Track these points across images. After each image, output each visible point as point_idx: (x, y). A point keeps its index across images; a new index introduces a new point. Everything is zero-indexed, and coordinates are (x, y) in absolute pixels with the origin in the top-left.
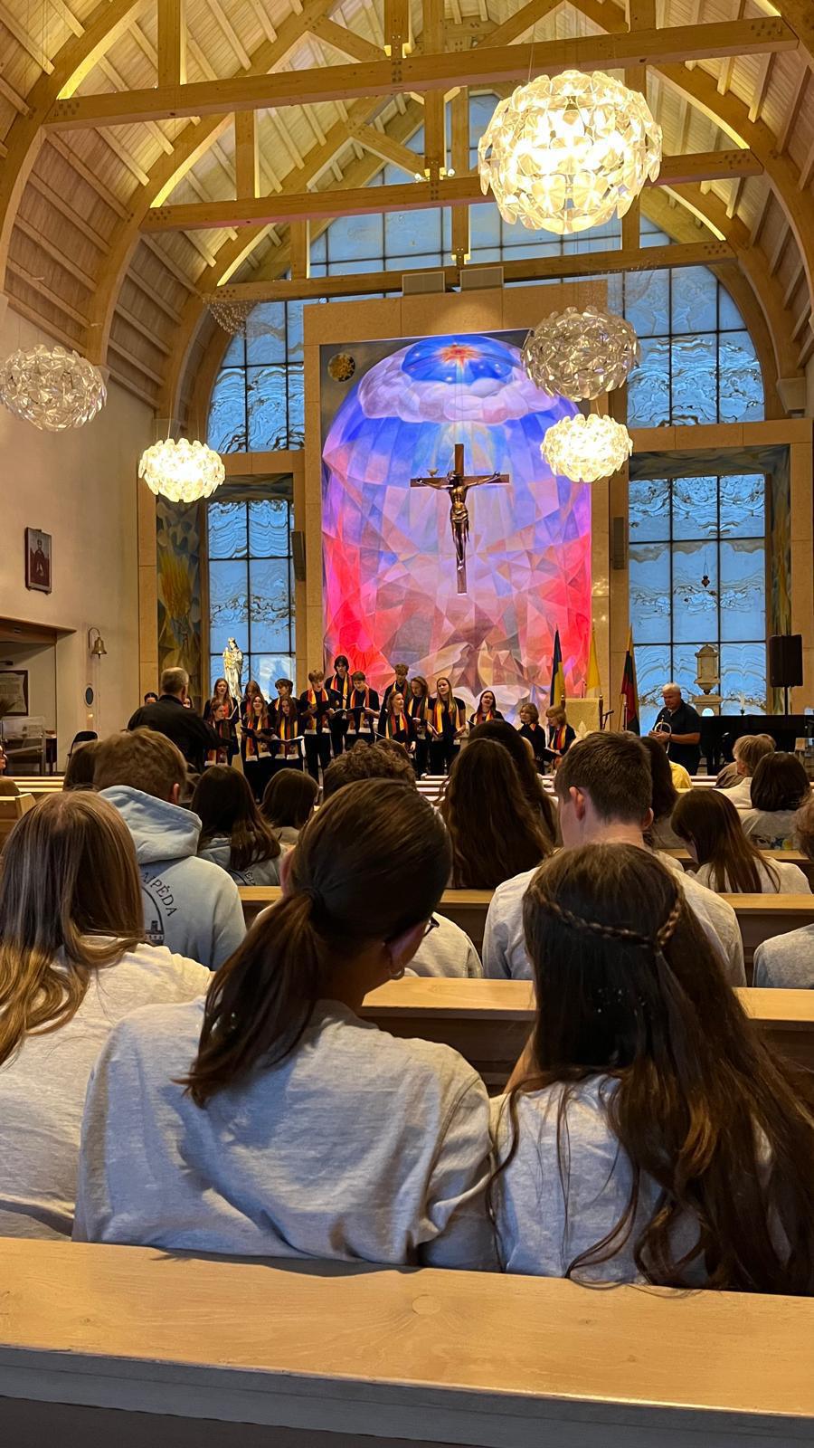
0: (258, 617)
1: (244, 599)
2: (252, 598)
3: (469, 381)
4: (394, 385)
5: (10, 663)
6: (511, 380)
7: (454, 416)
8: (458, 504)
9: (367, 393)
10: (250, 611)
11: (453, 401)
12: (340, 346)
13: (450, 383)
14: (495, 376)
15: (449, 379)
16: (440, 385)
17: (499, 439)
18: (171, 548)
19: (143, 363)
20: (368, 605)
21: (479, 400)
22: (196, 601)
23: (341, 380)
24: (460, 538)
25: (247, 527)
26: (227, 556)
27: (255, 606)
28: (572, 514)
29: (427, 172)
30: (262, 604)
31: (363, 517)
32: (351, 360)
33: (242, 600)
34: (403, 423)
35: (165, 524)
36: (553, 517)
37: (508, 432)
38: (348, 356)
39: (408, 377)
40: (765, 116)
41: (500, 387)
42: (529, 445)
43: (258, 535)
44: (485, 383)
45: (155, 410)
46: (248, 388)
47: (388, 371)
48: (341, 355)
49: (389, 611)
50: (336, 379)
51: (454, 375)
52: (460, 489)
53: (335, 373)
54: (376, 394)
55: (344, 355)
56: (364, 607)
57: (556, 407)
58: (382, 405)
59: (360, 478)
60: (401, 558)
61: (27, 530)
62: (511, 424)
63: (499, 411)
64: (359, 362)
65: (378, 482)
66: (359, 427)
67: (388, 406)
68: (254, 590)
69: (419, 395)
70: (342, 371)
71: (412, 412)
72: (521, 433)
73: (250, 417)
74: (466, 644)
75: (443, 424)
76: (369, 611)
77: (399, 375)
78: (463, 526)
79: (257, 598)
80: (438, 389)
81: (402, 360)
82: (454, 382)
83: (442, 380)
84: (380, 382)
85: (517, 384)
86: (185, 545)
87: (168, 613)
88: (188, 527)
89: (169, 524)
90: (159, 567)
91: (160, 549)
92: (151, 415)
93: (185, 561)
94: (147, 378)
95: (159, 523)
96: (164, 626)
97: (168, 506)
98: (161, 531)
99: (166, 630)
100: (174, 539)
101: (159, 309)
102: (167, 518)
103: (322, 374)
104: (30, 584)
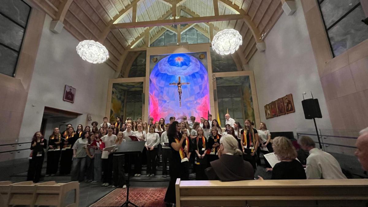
3: (181, 66)
4: (166, 66)
5: (65, 123)
6: (190, 66)
7: (178, 74)
8: (179, 88)
9: (160, 66)
11: (178, 71)
12: (154, 56)
13: (177, 67)
14: (187, 65)
15: (177, 66)
16: (175, 67)
17: (187, 79)
18: (116, 98)
20: (160, 111)
21: (183, 71)
23: (154, 62)
24: (180, 95)
28: (203, 92)
29: (173, 17)
31: (159, 93)
32: (157, 59)
34: (168, 75)
35: (115, 93)
36: (199, 93)
37: (189, 77)
38: (156, 58)
39: (169, 65)
40: (242, 8)
41: (187, 68)
42: (193, 79)
44: (184, 67)
45: (116, 71)
47: (165, 62)
48: (154, 58)
49: (164, 113)
50: (153, 62)
51: (178, 65)
52: (180, 85)
53: (153, 61)
54: (162, 67)
55: (155, 57)
56: (159, 111)
57: (199, 71)
58: (163, 70)
59: (159, 85)
60: (168, 101)
61: (66, 85)
62: (189, 76)
63: (187, 73)
64: (158, 59)
65: (162, 86)
66: (158, 74)
67: (165, 71)
69: (171, 69)
70: (155, 60)
71: (169, 72)
72: (191, 77)
74: (181, 120)
75: (176, 76)
76: (160, 112)
77: (167, 64)
78: (181, 92)
80: (175, 68)
81: (167, 60)
82: (178, 66)
83: (176, 66)
84: (163, 64)
85: (191, 67)
86: (120, 98)
87: (114, 113)
88: (121, 95)
89: (116, 93)
90: (112, 102)
91: (113, 98)
92: (114, 71)
93: (120, 102)
94: (114, 64)
95: (113, 92)
96: (112, 115)
97: (116, 90)
98: (113, 94)
99: (112, 116)
100: (117, 96)
101: (117, 50)
102: (115, 92)
103: (150, 61)
104: (64, 99)
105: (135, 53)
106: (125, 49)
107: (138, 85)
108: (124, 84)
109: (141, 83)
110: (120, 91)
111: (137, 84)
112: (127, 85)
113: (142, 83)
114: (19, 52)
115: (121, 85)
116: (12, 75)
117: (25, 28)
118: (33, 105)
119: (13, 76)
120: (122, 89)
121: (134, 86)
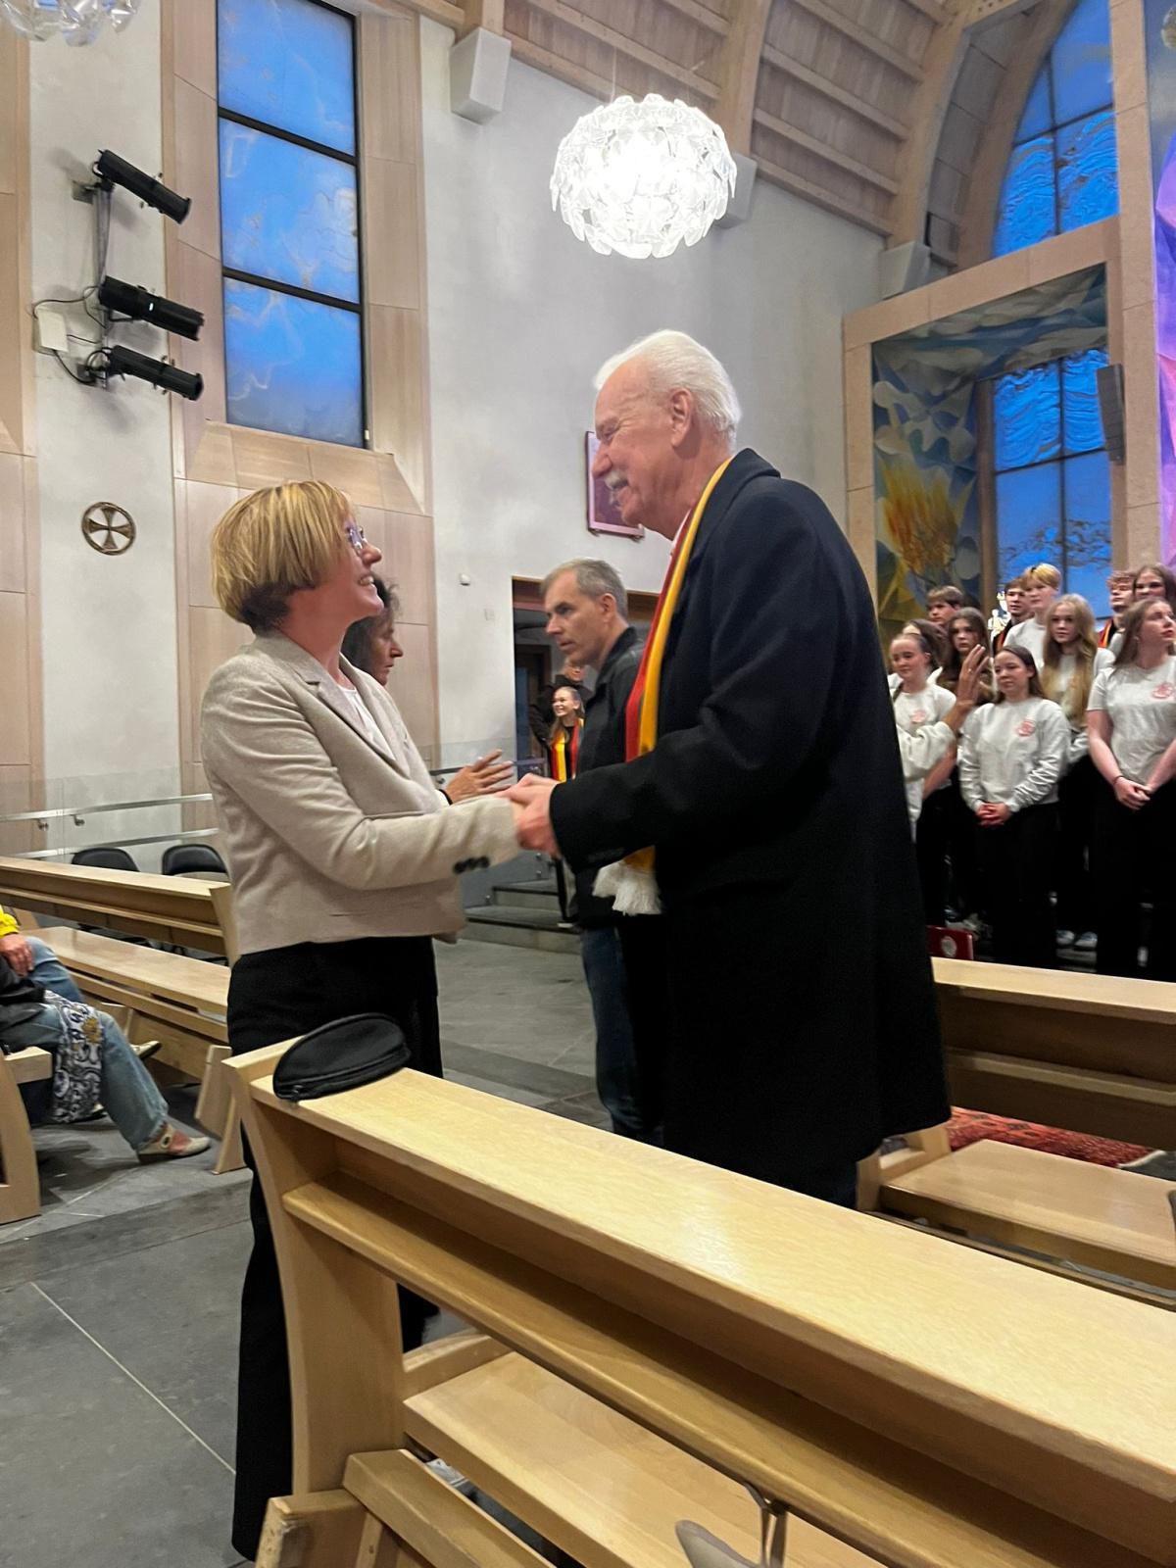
0: (1079, 557)
1: (1056, 530)
2: (1069, 524)
10: (1066, 549)
18: (908, 456)
19: (852, 157)
22: (969, 543)
25: (1060, 405)
26: (1026, 462)
27: (1075, 539)
30: (1088, 532)
33: (1052, 533)
35: (894, 417)
43: (1080, 415)
45: (885, 236)
46: (1059, 164)
61: (586, 437)
68: (1073, 513)
73: (1063, 211)
79: (1080, 524)
86: (941, 448)
87: (904, 565)
88: (950, 421)
89: (904, 418)
90: (881, 488)
91: (882, 459)
92: (876, 245)
93: (942, 475)
94: (864, 184)
95: (880, 415)
96: (893, 586)
97: (901, 387)
98: (883, 428)
99: (896, 593)
100: (916, 438)
101: (876, 59)
102: (898, 407)
103: (1152, 48)
104: (595, 525)
105: (1025, 13)
106: (935, 25)
107: (1062, 306)
108: (949, 329)
109: (1088, 282)
110: (937, 391)
111: (1059, 297)
112: (979, 329)
113: (1097, 275)
114: (357, 308)
115: (934, 339)
116: (356, 438)
117: (353, 160)
118: (466, 579)
119: (365, 445)
120: (947, 375)
121: (1033, 321)
